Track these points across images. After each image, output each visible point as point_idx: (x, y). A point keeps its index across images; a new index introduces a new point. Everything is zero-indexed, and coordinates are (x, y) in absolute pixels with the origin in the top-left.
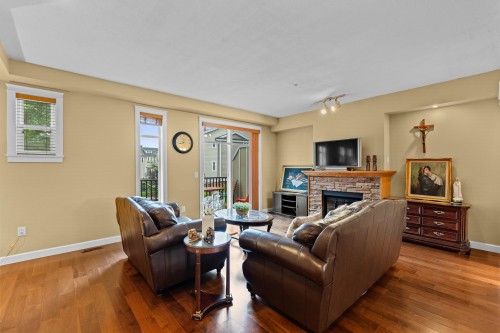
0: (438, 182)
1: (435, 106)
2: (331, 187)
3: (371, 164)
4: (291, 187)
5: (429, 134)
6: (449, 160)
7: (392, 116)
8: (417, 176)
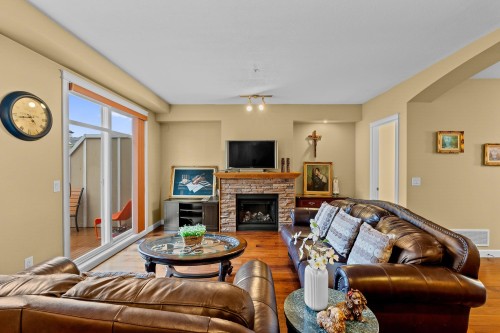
0: (324, 180)
1: (325, 122)
2: (247, 189)
3: (285, 165)
4: (187, 192)
5: (318, 143)
6: (331, 163)
7: (296, 124)
8: (311, 176)
